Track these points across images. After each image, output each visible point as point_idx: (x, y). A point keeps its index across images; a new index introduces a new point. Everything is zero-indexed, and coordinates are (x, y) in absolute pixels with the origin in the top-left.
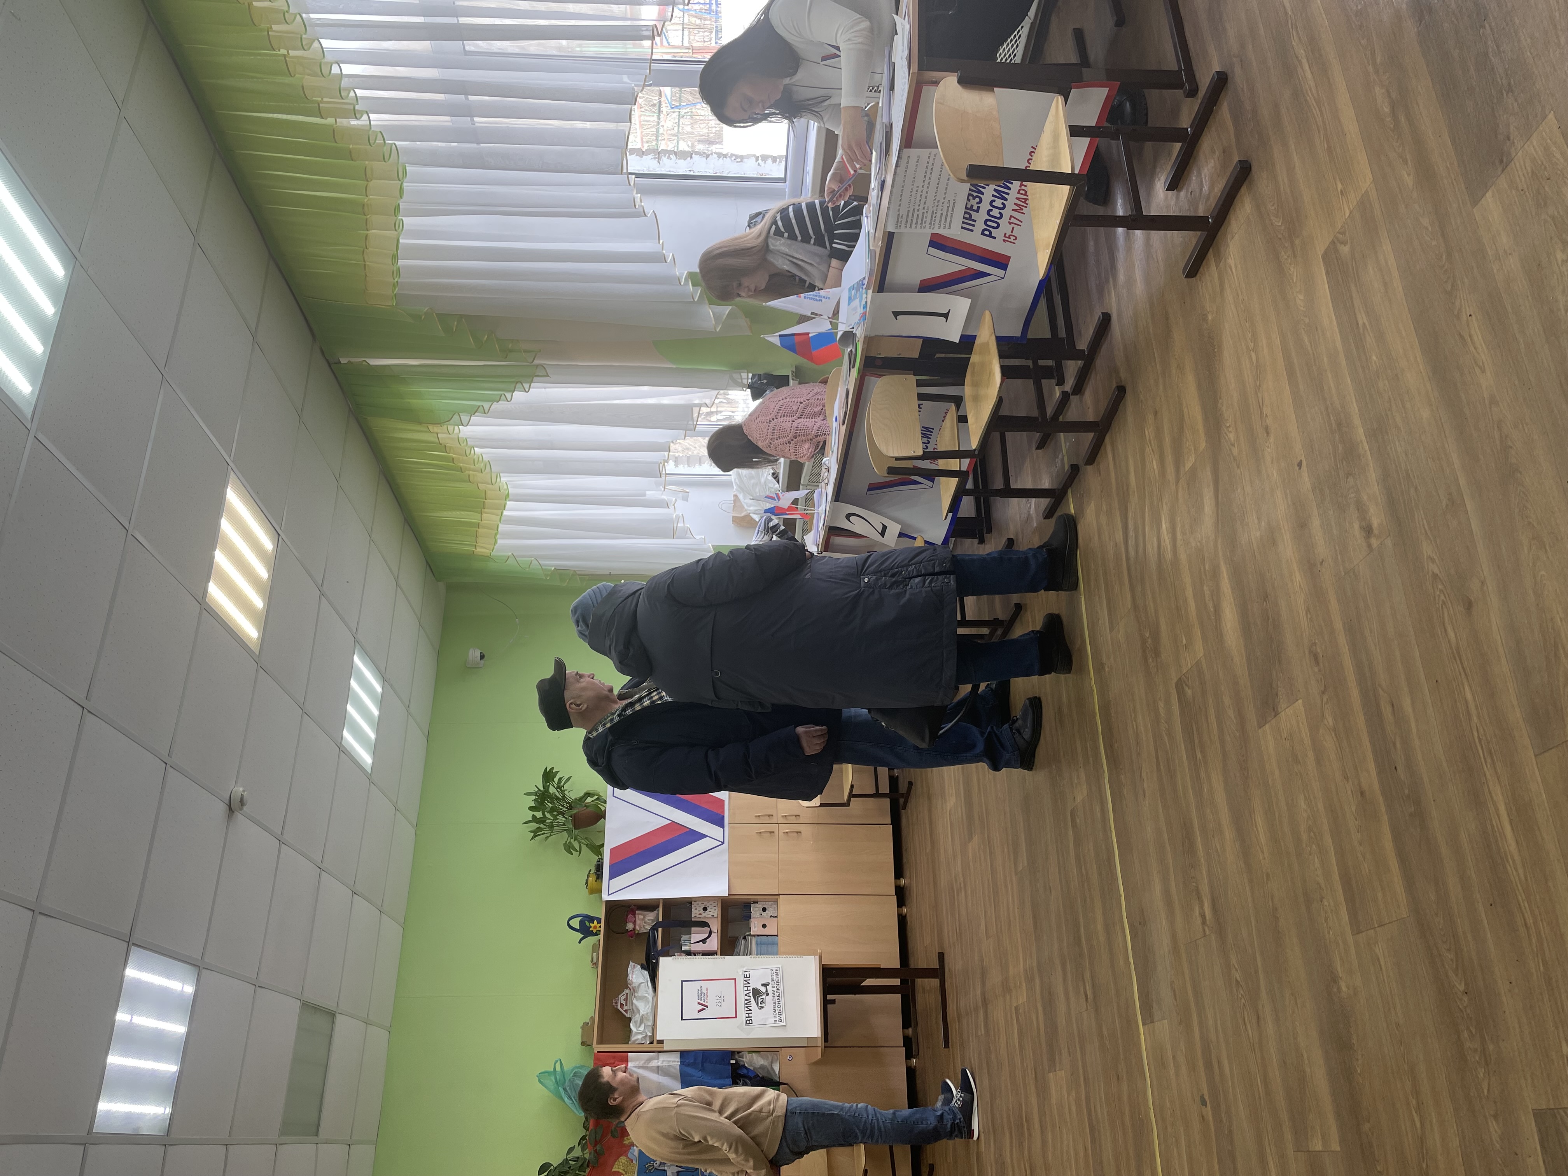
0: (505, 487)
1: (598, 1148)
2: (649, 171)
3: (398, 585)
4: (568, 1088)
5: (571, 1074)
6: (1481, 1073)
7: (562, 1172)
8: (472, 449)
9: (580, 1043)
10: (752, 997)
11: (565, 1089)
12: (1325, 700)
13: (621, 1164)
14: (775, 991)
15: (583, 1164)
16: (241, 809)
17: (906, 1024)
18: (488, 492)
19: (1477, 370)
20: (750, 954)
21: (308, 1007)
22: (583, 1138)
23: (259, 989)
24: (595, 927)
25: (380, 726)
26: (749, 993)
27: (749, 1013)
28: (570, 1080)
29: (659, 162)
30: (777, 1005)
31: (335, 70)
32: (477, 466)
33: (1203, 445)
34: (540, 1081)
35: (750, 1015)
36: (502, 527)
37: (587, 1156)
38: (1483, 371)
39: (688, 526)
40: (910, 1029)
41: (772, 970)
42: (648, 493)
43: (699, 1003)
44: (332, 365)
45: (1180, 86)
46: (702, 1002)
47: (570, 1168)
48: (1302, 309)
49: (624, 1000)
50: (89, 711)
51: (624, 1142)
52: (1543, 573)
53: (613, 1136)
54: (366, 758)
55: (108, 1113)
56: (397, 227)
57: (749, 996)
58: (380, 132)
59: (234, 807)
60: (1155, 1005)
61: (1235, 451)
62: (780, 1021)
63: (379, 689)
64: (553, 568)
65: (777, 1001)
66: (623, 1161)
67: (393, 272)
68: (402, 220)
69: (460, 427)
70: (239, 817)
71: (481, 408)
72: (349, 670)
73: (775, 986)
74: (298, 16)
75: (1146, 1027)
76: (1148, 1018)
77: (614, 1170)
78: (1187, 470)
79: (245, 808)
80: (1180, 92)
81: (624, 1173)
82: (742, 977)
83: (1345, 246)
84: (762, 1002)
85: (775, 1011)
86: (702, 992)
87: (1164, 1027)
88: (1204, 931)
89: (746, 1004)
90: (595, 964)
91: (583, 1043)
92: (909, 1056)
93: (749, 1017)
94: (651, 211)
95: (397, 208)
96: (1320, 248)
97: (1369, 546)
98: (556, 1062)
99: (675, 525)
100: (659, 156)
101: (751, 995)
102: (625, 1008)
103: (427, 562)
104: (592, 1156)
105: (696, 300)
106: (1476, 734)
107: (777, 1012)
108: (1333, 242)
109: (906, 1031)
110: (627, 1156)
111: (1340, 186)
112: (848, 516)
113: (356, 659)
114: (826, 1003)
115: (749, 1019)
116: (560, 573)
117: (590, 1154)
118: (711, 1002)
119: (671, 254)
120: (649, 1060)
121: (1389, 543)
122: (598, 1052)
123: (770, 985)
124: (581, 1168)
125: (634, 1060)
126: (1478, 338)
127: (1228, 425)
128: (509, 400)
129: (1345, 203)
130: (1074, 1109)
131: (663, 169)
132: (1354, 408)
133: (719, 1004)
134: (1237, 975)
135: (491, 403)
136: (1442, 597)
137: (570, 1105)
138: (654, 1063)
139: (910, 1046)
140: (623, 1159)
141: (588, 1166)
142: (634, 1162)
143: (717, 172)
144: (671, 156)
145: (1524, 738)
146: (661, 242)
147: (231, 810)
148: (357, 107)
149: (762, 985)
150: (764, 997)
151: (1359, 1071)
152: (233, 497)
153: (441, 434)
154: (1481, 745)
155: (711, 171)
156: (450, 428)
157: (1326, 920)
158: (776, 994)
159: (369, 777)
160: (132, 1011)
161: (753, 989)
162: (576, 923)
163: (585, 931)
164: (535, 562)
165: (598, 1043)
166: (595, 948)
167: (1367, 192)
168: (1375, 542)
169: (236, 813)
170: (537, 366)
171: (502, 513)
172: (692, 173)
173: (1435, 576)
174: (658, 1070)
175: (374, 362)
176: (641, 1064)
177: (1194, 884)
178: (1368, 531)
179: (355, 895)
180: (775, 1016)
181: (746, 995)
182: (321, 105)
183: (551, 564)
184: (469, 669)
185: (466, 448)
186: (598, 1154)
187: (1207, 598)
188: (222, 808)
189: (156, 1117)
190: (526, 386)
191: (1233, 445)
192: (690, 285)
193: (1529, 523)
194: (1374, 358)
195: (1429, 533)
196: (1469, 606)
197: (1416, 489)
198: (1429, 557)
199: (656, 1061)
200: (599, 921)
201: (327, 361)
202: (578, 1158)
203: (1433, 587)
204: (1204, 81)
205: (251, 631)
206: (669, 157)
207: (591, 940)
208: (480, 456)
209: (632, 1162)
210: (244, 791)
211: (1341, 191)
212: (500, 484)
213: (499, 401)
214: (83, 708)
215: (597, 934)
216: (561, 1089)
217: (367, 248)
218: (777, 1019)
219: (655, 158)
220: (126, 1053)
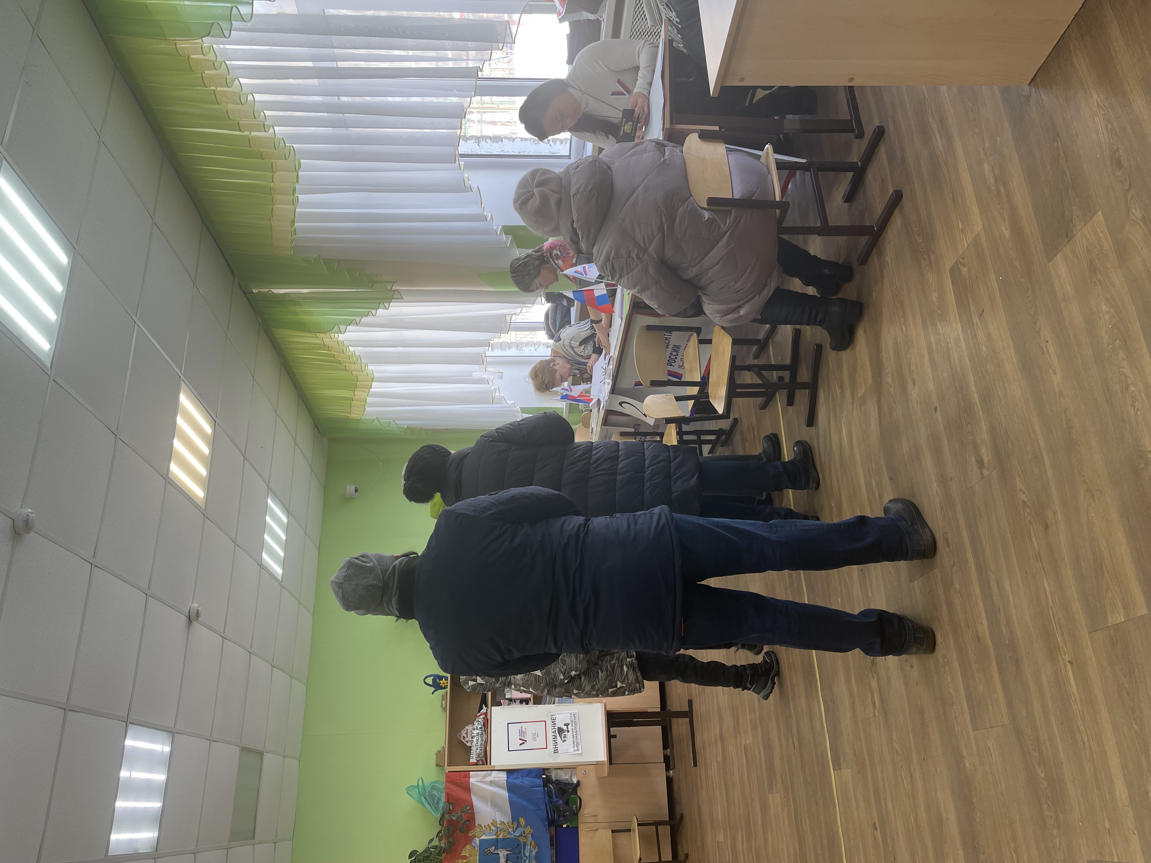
0: (371, 372)
1: (451, 839)
2: (472, 152)
3: (296, 444)
4: (427, 798)
5: (429, 787)
6: (1055, 832)
7: (425, 857)
8: (348, 348)
9: (435, 765)
10: (558, 734)
11: (425, 798)
12: (954, 571)
13: (467, 850)
14: (574, 729)
15: (440, 851)
16: (197, 620)
17: (666, 746)
18: (359, 377)
19: (1051, 372)
20: (554, 704)
21: (245, 751)
22: (440, 832)
23: (212, 742)
24: (444, 683)
25: (286, 546)
26: (555, 731)
27: (555, 745)
28: (429, 792)
29: (479, 145)
30: (575, 739)
31: (250, 98)
32: (351, 360)
33: (870, 381)
34: (408, 793)
35: (557, 746)
36: (369, 400)
37: (443, 845)
38: (1055, 374)
39: (503, 395)
40: (668, 750)
41: (571, 714)
42: (473, 374)
43: (520, 739)
44: (247, 294)
45: (852, 131)
46: (523, 738)
47: (431, 853)
48: (936, 303)
49: (465, 734)
50: (96, 566)
51: (469, 835)
52: (1093, 515)
53: (462, 832)
54: (278, 570)
55: (118, 841)
56: (295, 202)
57: (555, 733)
58: (282, 138)
59: (192, 618)
60: (841, 758)
61: (892, 391)
62: (578, 750)
63: (285, 520)
64: (406, 427)
65: (575, 736)
66: (469, 848)
67: (292, 232)
68: (298, 196)
69: (339, 334)
70: (195, 624)
71: (354, 321)
72: (265, 509)
73: (574, 725)
74: (223, 63)
75: (836, 771)
76: (837, 766)
77: (462, 854)
78: (859, 396)
79: (199, 619)
80: (851, 135)
81: (469, 856)
82: (550, 719)
83: (964, 267)
84: (565, 737)
85: (574, 743)
86: (522, 731)
87: (847, 773)
88: (875, 713)
89: (554, 739)
90: (445, 709)
91: (437, 765)
92: (668, 769)
93: (556, 748)
94: (476, 186)
95: (294, 190)
96: (948, 263)
97: (982, 474)
98: (419, 779)
99: (494, 395)
100: (478, 140)
101: (557, 732)
102: (466, 739)
103: (315, 424)
104: (447, 845)
105: (508, 246)
106: (1051, 612)
107: (575, 744)
108: (956, 262)
109: (665, 751)
110: (471, 844)
111: (961, 226)
112: (621, 404)
113: (269, 501)
114: (610, 737)
115: (556, 749)
116: (411, 430)
117: (445, 844)
118: (528, 737)
119: (490, 214)
120: (485, 776)
121: (994, 474)
122: (449, 772)
123: (570, 725)
124: (439, 854)
125: (474, 777)
126: (1052, 350)
127: (887, 372)
128: (374, 314)
129: (964, 237)
130: (786, 821)
131: (482, 151)
132: (971, 379)
133: (535, 739)
134: (897, 746)
135: (361, 317)
136: (1029, 518)
137: (431, 810)
138: (488, 779)
139: (668, 762)
140: (468, 847)
141: (444, 852)
142: (476, 848)
143: (521, 151)
144: (487, 140)
145: (1082, 620)
146: (483, 206)
147: (190, 620)
148: (266, 123)
149: (565, 725)
150: (566, 733)
151: (978, 820)
152: (185, 400)
153: (326, 339)
154: (1055, 620)
155: (517, 151)
156: (332, 335)
157: (955, 719)
158: (574, 731)
159: (281, 583)
160: (130, 770)
161: (558, 728)
162: (430, 681)
163: (437, 686)
164: (393, 422)
165: (449, 765)
166: (444, 698)
167: (978, 234)
168: (986, 473)
169: (193, 622)
170: (394, 291)
171: (369, 390)
172: (502, 153)
173: (1024, 503)
174: (491, 783)
175: (276, 291)
176: (479, 780)
177: (868, 680)
178: (980, 463)
179: (274, 668)
180: (574, 746)
181: (553, 732)
182: (240, 122)
183: (404, 424)
184: (347, 500)
185: (344, 347)
186: (451, 844)
187: (874, 489)
188: (184, 619)
189: (148, 839)
190: (387, 305)
191: (891, 386)
192: (504, 234)
193: (1084, 480)
194: (984, 348)
195: (1021, 473)
196: (1046, 527)
197: (1012, 442)
198: (1021, 490)
199: (490, 777)
200: (446, 679)
201: (244, 292)
202: (436, 846)
203: (1023, 510)
204: (869, 131)
205: (199, 492)
206: (486, 141)
207: (441, 692)
208: (354, 353)
209: (475, 848)
210: (199, 607)
211: (962, 229)
212: (368, 371)
213: (368, 316)
214: (92, 564)
215: (444, 688)
216: (423, 798)
217: (273, 217)
218: (576, 748)
219: (476, 142)
220: (127, 799)
